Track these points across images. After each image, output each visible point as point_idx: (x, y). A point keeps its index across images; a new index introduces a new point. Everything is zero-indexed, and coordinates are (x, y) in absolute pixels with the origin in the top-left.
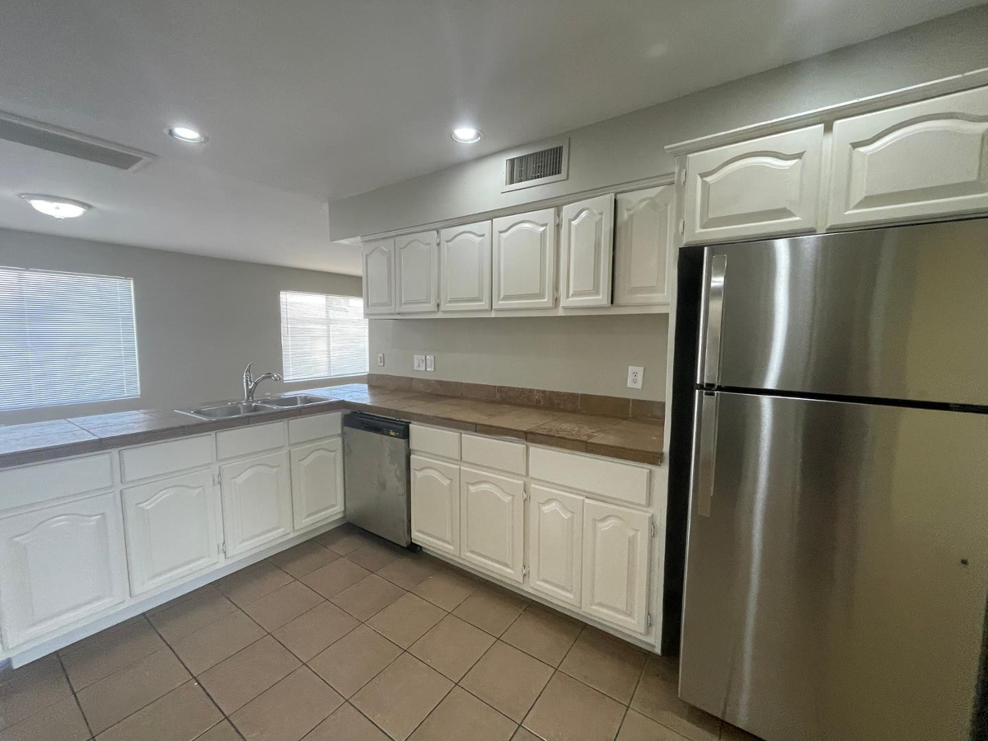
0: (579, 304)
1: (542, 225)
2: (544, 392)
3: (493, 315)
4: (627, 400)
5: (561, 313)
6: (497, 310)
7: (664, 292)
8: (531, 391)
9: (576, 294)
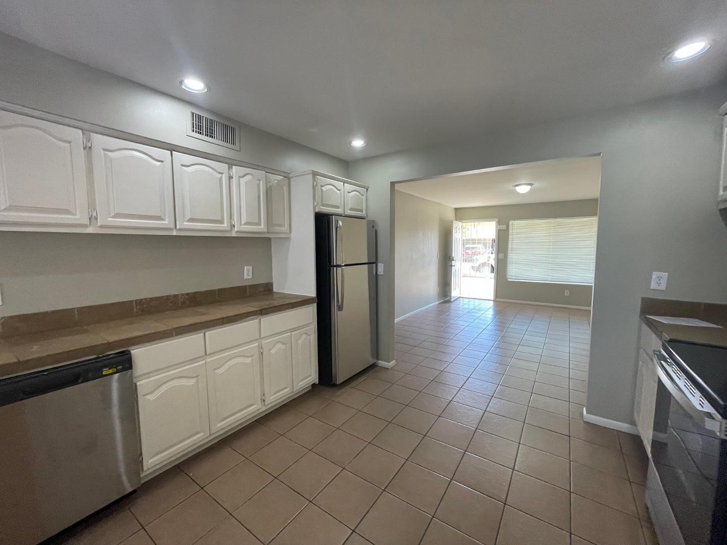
0: (247, 230)
1: (220, 173)
2: (187, 294)
3: (175, 233)
4: (245, 286)
5: (234, 234)
6: (181, 230)
7: (285, 227)
8: (175, 296)
9: (246, 224)
